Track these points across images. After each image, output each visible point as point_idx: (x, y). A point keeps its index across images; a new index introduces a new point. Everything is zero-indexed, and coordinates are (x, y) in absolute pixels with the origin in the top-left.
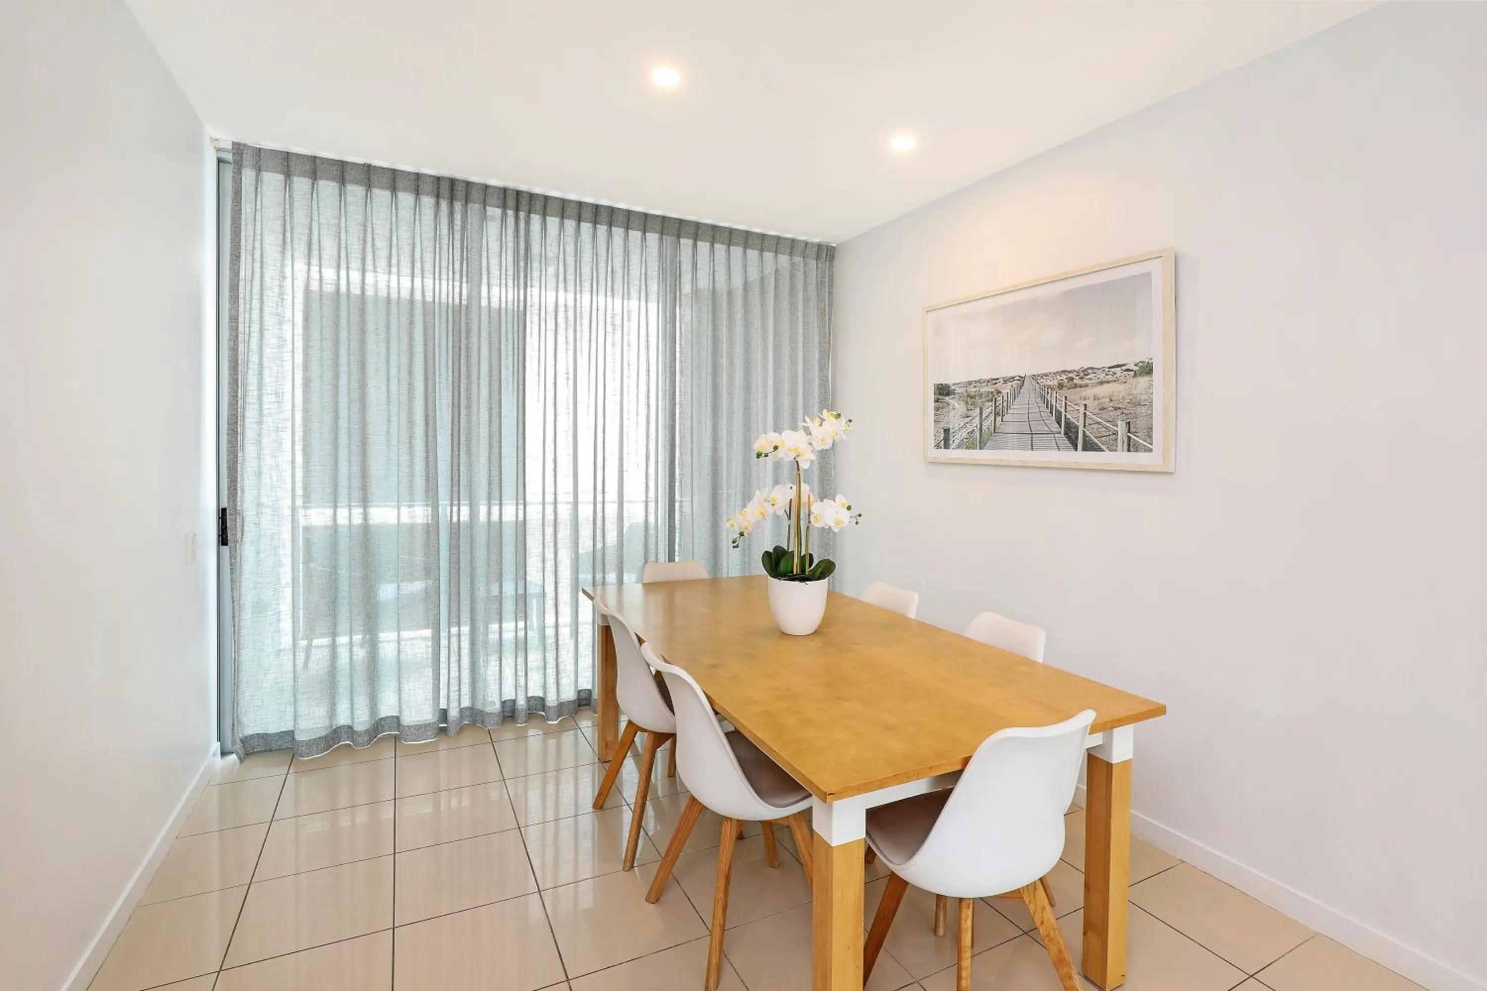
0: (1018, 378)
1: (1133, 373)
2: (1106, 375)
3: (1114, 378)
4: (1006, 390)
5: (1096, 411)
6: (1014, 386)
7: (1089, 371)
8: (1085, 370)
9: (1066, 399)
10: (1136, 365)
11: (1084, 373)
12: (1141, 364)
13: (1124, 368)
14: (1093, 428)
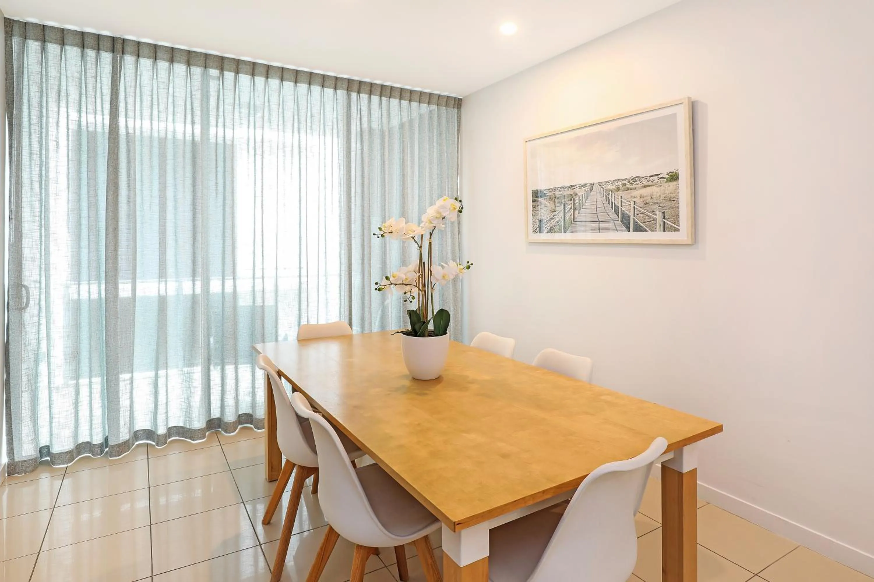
0: (589, 185)
1: (665, 179)
2: (648, 181)
3: (653, 183)
4: (581, 193)
5: (642, 205)
6: (587, 190)
7: (637, 179)
8: (634, 178)
9: (621, 198)
10: (668, 174)
11: (634, 180)
12: (671, 174)
13: (660, 176)
14: (640, 217)
